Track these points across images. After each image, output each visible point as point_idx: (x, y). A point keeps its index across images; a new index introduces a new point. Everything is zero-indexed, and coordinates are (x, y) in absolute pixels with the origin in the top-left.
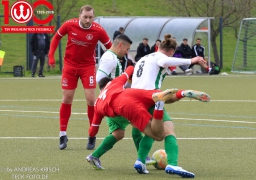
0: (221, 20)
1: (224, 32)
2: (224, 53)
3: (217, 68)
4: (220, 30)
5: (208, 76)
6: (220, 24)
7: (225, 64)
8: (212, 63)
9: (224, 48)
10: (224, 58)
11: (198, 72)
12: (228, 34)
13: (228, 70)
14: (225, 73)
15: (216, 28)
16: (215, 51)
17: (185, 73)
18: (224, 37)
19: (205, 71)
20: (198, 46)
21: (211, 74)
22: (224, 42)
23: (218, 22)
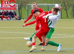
0: (21, 5)
1: (22, 8)
2: (22, 14)
3: (20, 18)
4: (21, 8)
5: (17, 21)
6: (21, 6)
7: (22, 17)
8: (18, 17)
9: (22, 13)
10: (22, 15)
11: (15, 19)
12: (23, 9)
13: (23, 19)
14: (22, 20)
15: (20, 7)
16: (19, 14)
17: (11, 20)
18: (22, 10)
19: (17, 19)
20: (15, 12)
21: (18, 20)
22: (22, 11)
23: (20, 5)
